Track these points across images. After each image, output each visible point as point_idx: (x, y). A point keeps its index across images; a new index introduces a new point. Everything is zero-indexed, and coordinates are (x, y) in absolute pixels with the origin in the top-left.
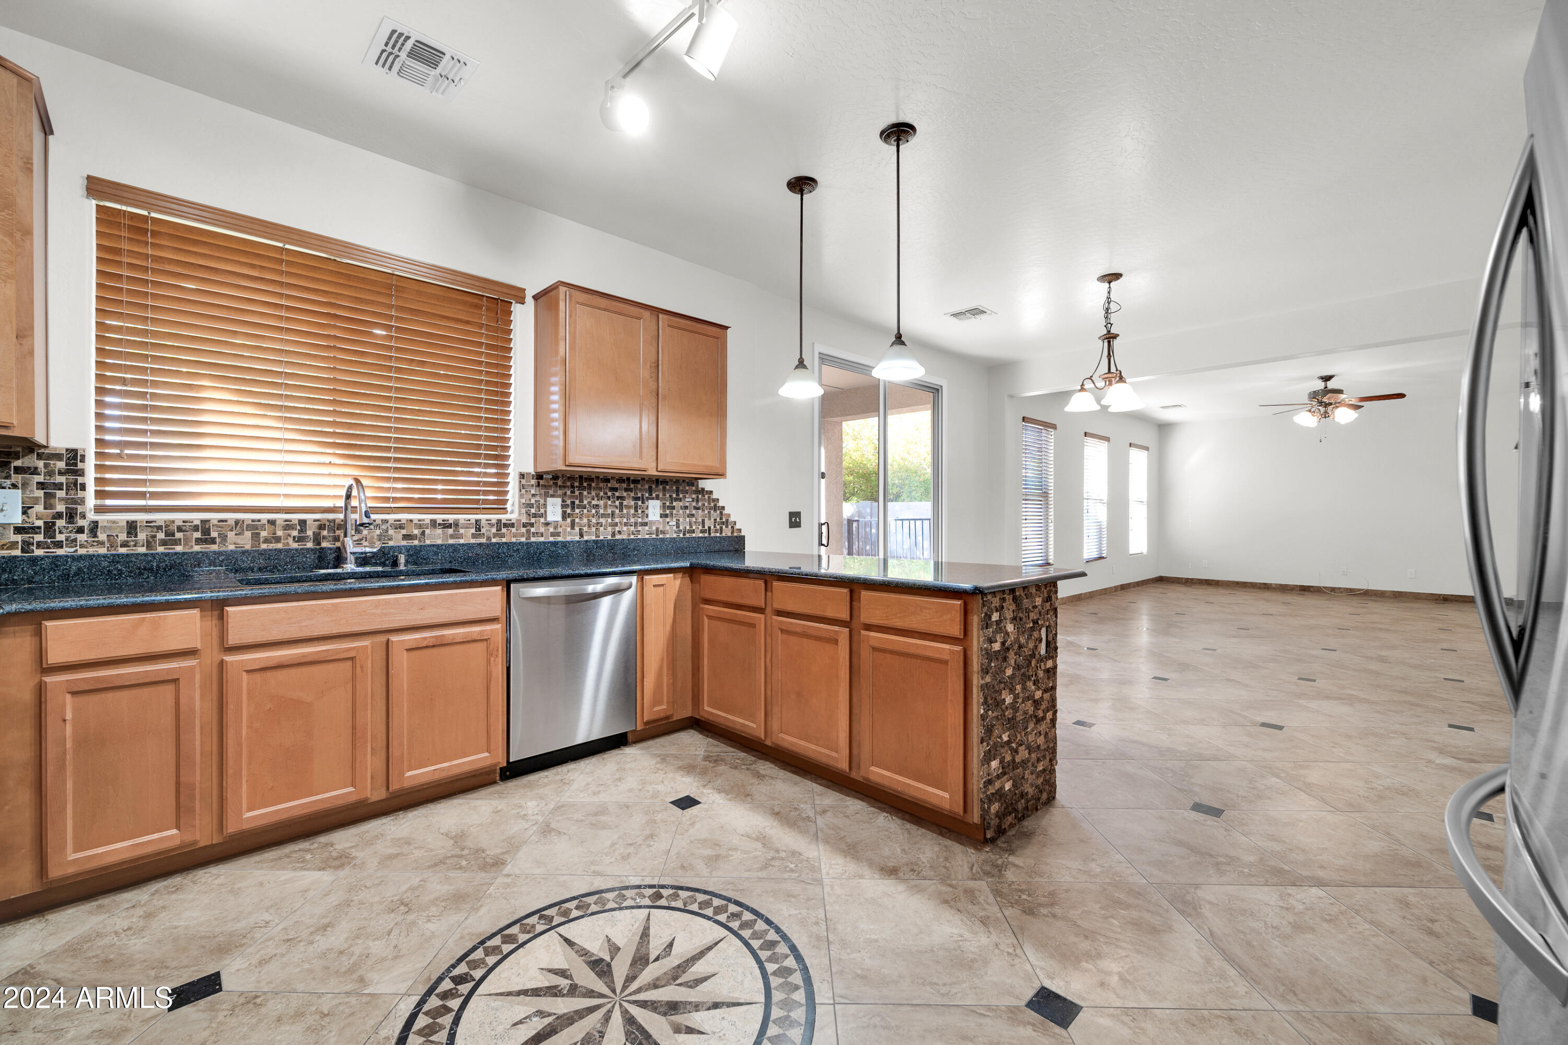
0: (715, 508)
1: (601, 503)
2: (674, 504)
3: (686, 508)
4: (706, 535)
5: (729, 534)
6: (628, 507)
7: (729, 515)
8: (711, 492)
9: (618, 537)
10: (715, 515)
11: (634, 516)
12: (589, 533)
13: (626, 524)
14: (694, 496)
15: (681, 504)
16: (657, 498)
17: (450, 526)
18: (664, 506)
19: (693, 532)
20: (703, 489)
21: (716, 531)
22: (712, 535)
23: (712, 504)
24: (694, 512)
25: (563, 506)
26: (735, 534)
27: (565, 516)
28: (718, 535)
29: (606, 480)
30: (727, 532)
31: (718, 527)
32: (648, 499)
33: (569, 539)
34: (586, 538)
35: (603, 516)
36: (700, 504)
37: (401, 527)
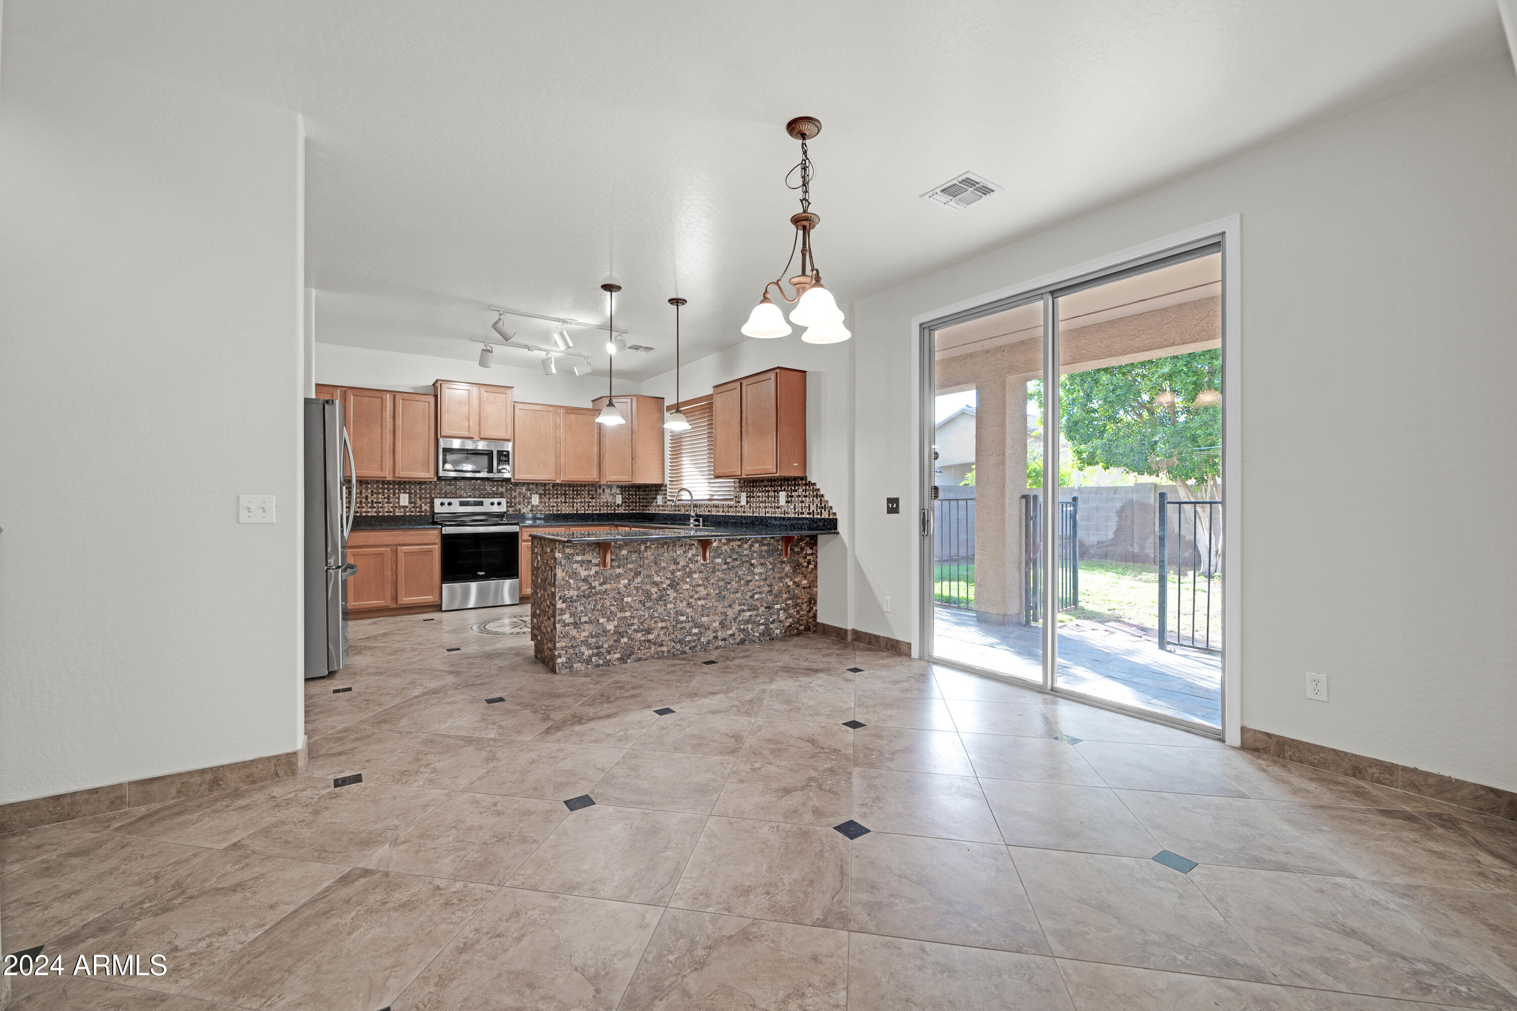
0: (817, 496)
1: (760, 494)
2: (793, 494)
3: (799, 496)
4: (811, 516)
5: (827, 517)
6: (771, 497)
7: (827, 502)
8: (814, 484)
9: (767, 515)
10: (817, 501)
11: (774, 502)
12: (756, 512)
13: (771, 507)
14: (804, 488)
15: (796, 493)
16: (784, 490)
17: (716, 507)
18: (788, 496)
19: (803, 513)
20: (810, 482)
21: (818, 514)
22: (815, 516)
23: (815, 493)
24: (804, 499)
25: (747, 497)
26: (831, 517)
27: (747, 502)
28: (819, 516)
29: (762, 481)
30: (825, 515)
31: (819, 511)
32: (781, 491)
33: (749, 515)
34: (755, 515)
35: (762, 502)
36: (807, 493)
37: (707, 507)
